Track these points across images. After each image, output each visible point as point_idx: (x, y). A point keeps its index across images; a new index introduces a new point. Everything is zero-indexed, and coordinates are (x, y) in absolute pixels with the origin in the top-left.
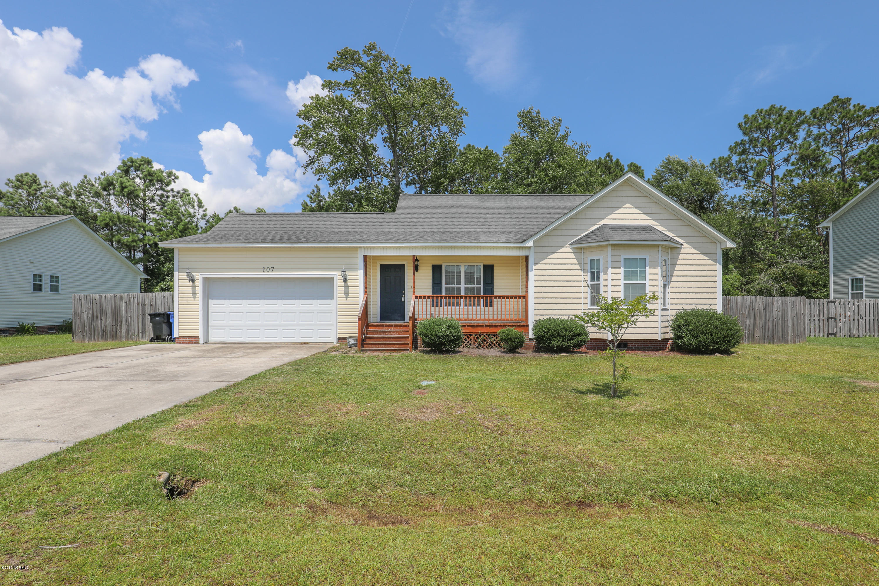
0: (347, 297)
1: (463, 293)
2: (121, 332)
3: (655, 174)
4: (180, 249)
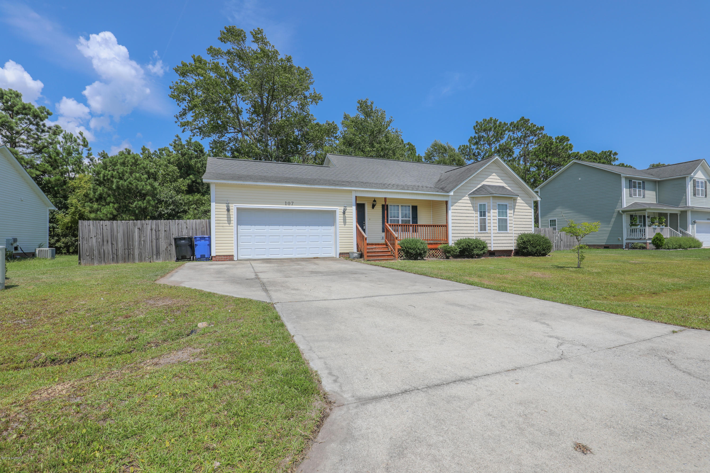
0: (345, 225)
1: (400, 223)
2: (133, 255)
3: (427, 152)
4: (216, 184)
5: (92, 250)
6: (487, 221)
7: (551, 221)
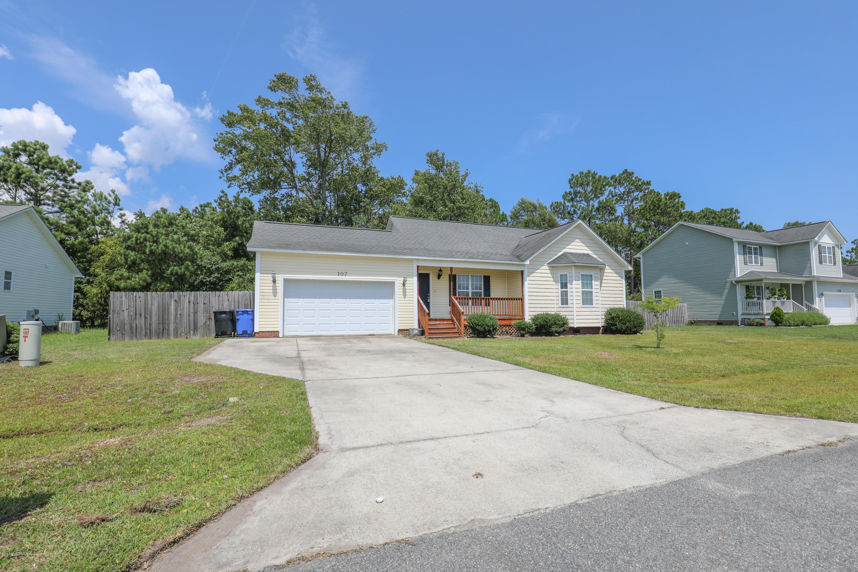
0: (405, 298)
1: (470, 296)
2: (168, 330)
3: (513, 210)
4: (262, 253)
5: (123, 324)
6: (569, 294)
7: (655, 292)
